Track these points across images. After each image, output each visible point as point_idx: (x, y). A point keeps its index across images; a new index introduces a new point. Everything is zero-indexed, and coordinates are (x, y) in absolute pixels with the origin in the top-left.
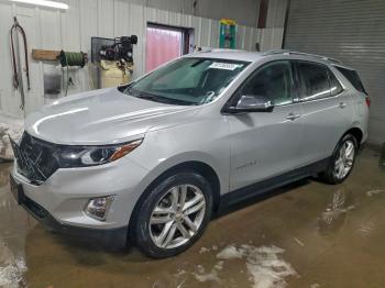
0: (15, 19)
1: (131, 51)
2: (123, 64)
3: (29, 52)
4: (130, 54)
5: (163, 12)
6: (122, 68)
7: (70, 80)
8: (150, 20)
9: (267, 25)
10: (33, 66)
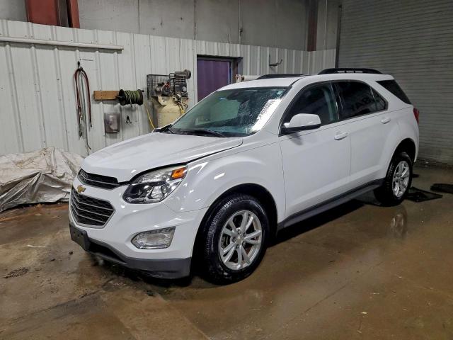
0: (79, 63)
1: (185, 86)
2: (179, 99)
3: (91, 93)
4: (184, 89)
5: (212, 43)
6: (177, 103)
7: (128, 118)
8: (200, 54)
9: (317, 47)
10: (95, 107)
